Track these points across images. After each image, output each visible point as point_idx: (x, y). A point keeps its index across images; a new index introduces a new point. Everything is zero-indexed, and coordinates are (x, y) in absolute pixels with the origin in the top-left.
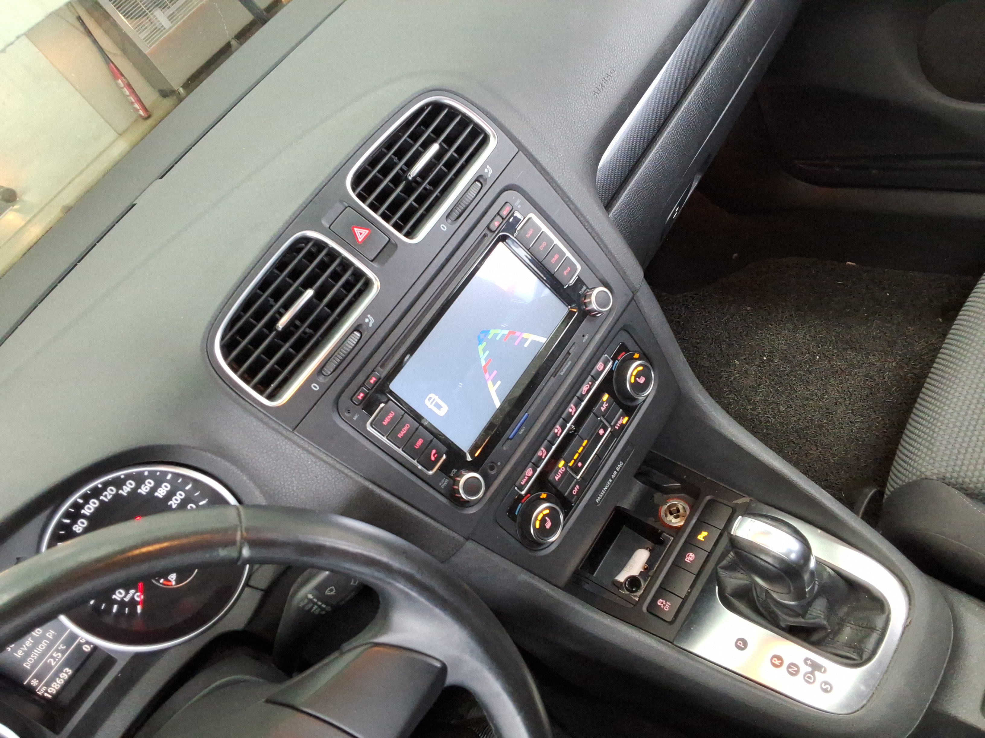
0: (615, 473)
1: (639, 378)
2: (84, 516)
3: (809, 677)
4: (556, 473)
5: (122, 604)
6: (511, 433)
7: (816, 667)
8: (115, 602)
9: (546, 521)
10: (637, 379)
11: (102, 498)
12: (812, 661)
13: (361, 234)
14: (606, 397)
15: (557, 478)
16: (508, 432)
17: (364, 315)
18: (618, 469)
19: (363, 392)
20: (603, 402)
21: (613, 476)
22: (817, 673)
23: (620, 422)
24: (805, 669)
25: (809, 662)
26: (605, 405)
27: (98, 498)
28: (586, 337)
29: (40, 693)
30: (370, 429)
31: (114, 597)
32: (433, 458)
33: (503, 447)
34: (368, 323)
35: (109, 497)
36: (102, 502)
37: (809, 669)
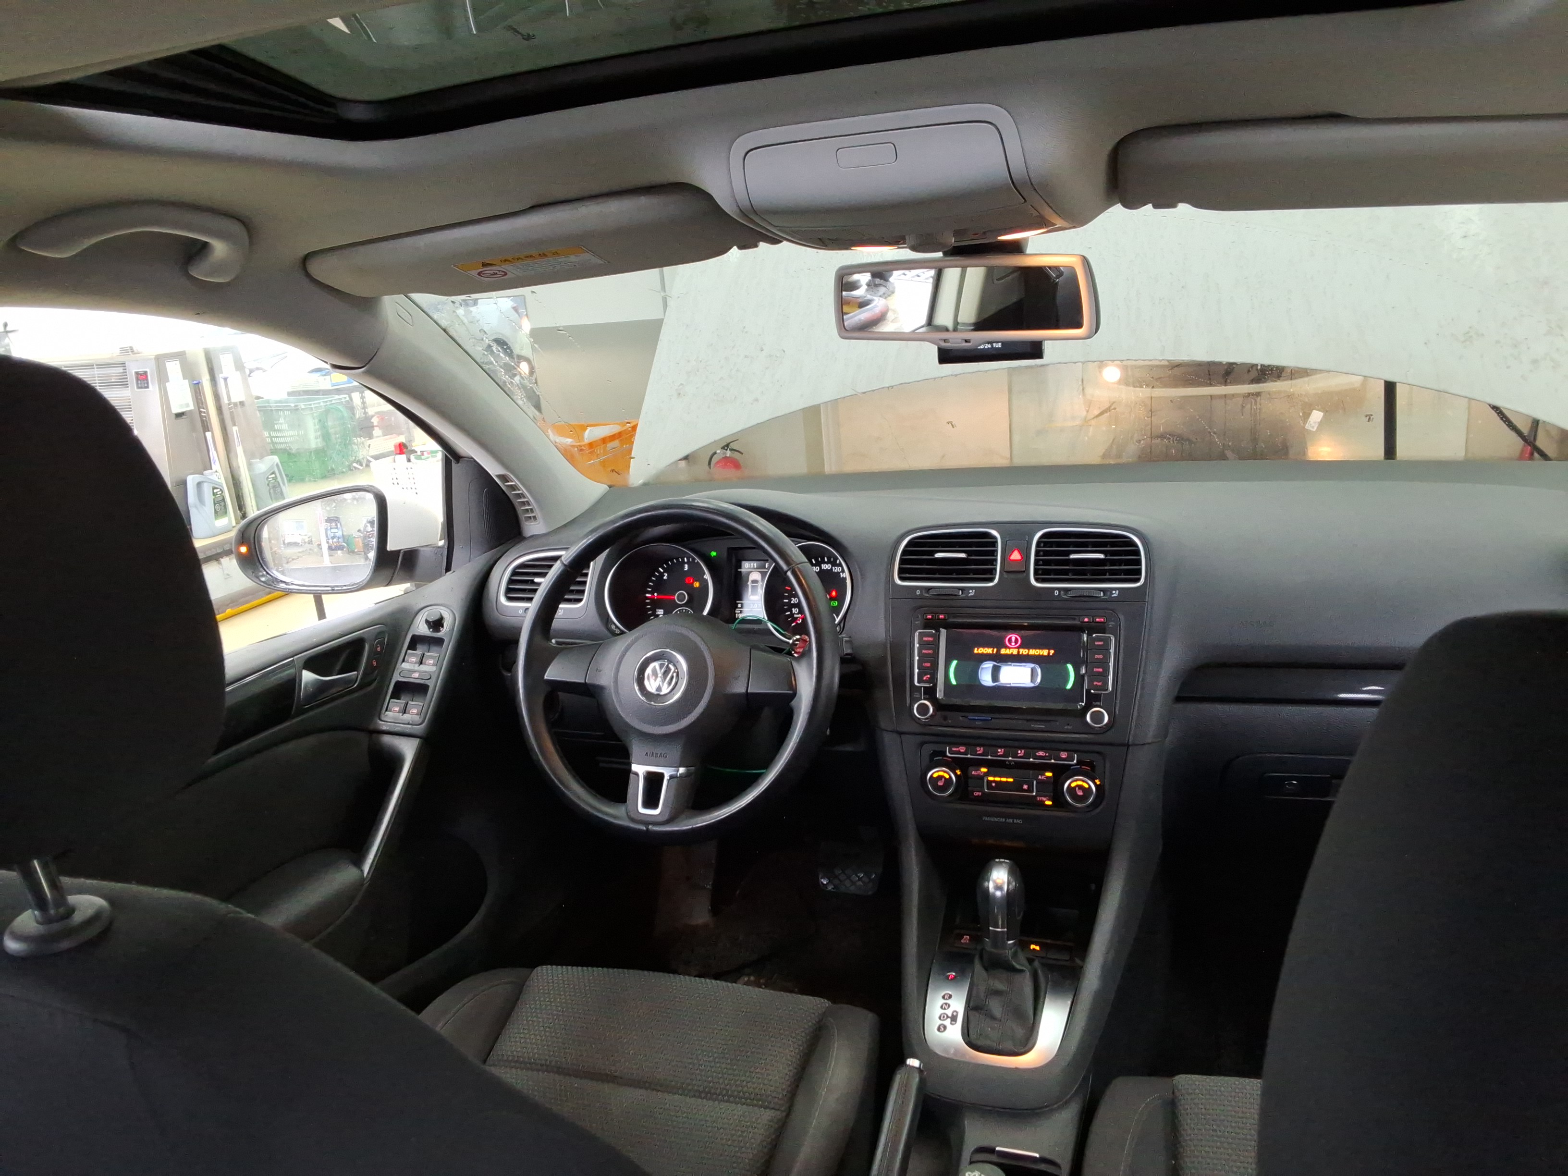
0: (1011, 821)
1: (1079, 789)
2: (821, 567)
3: (944, 1017)
4: (976, 770)
5: (792, 615)
6: (971, 716)
7: (954, 1019)
8: (791, 611)
9: (941, 779)
10: (1077, 788)
11: (834, 568)
12: (957, 1015)
13: (1016, 556)
14: (1049, 774)
15: (973, 773)
16: (971, 714)
17: (972, 588)
18: (1015, 821)
19: (932, 616)
20: (1044, 775)
21: (1007, 820)
22: (949, 1020)
23: (1044, 799)
24: (949, 1012)
25: (955, 1014)
26: (1043, 777)
27: (832, 566)
28: (1069, 727)
29: (736, 612)
30: (917, 634)
31: (793, 609)
32: (924, 678)
33: (960, 717)
34: (970, 593)
35: (836, 571)
36: (832, 569)
37: (950, 1015)
